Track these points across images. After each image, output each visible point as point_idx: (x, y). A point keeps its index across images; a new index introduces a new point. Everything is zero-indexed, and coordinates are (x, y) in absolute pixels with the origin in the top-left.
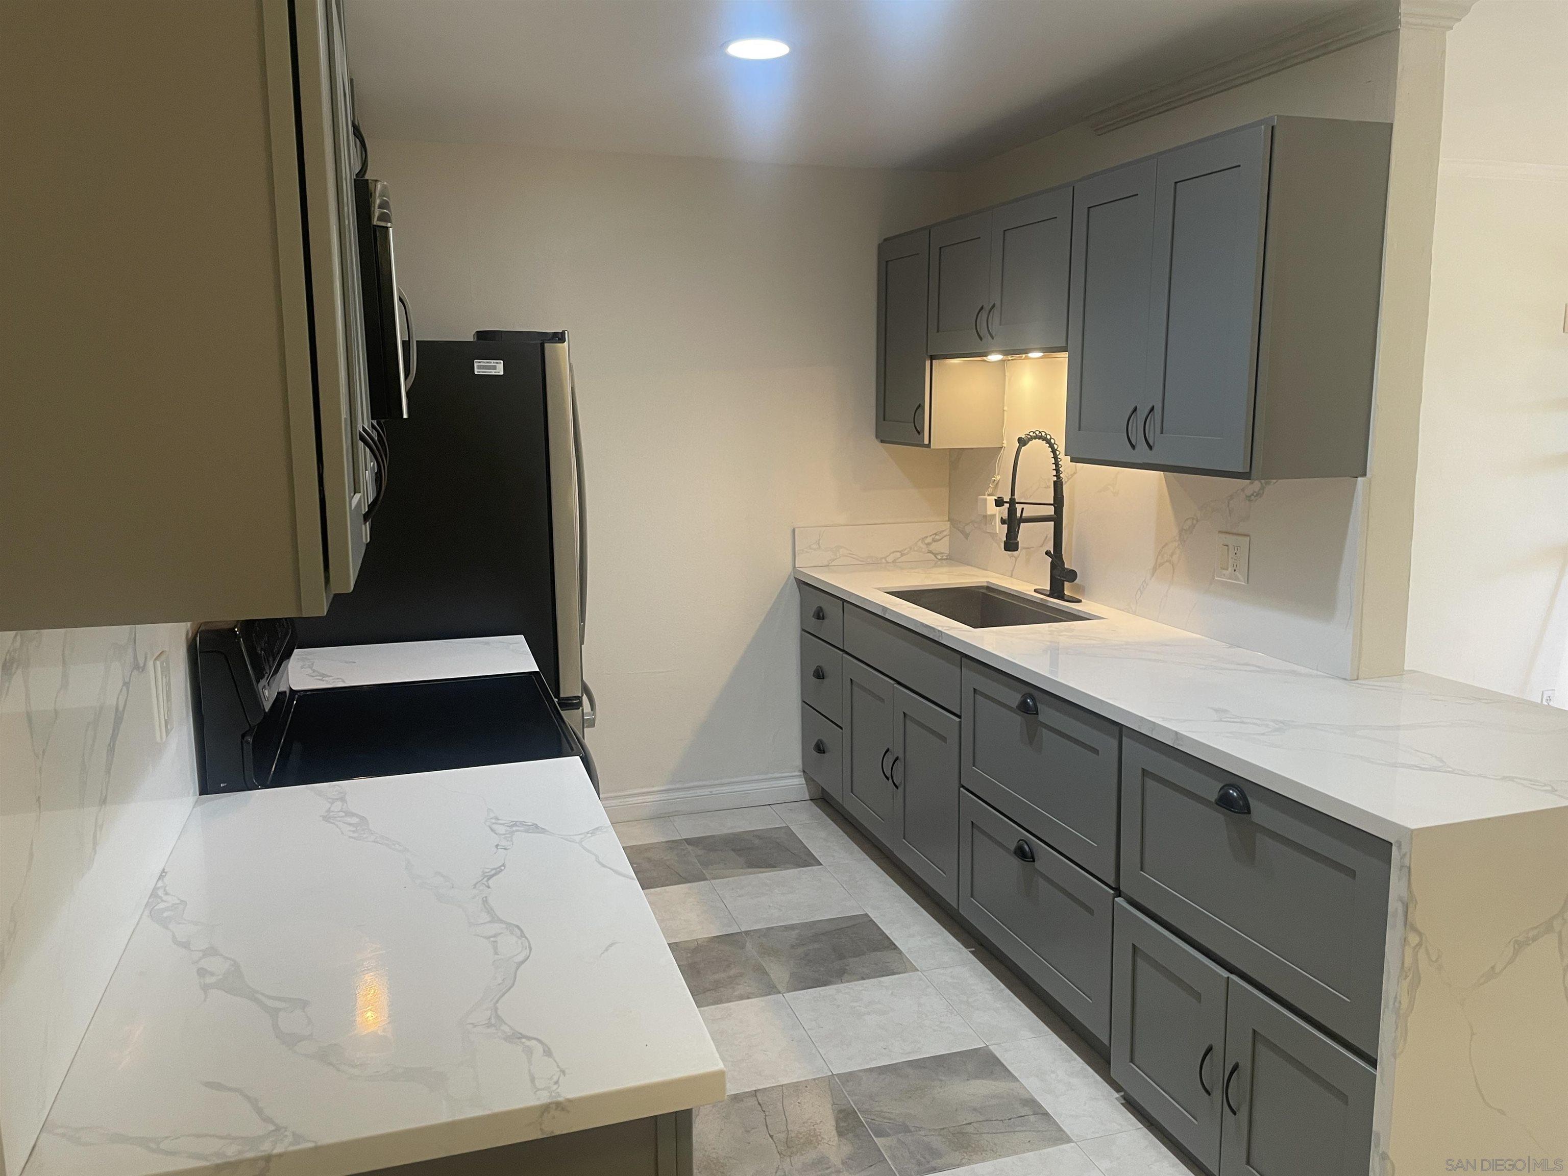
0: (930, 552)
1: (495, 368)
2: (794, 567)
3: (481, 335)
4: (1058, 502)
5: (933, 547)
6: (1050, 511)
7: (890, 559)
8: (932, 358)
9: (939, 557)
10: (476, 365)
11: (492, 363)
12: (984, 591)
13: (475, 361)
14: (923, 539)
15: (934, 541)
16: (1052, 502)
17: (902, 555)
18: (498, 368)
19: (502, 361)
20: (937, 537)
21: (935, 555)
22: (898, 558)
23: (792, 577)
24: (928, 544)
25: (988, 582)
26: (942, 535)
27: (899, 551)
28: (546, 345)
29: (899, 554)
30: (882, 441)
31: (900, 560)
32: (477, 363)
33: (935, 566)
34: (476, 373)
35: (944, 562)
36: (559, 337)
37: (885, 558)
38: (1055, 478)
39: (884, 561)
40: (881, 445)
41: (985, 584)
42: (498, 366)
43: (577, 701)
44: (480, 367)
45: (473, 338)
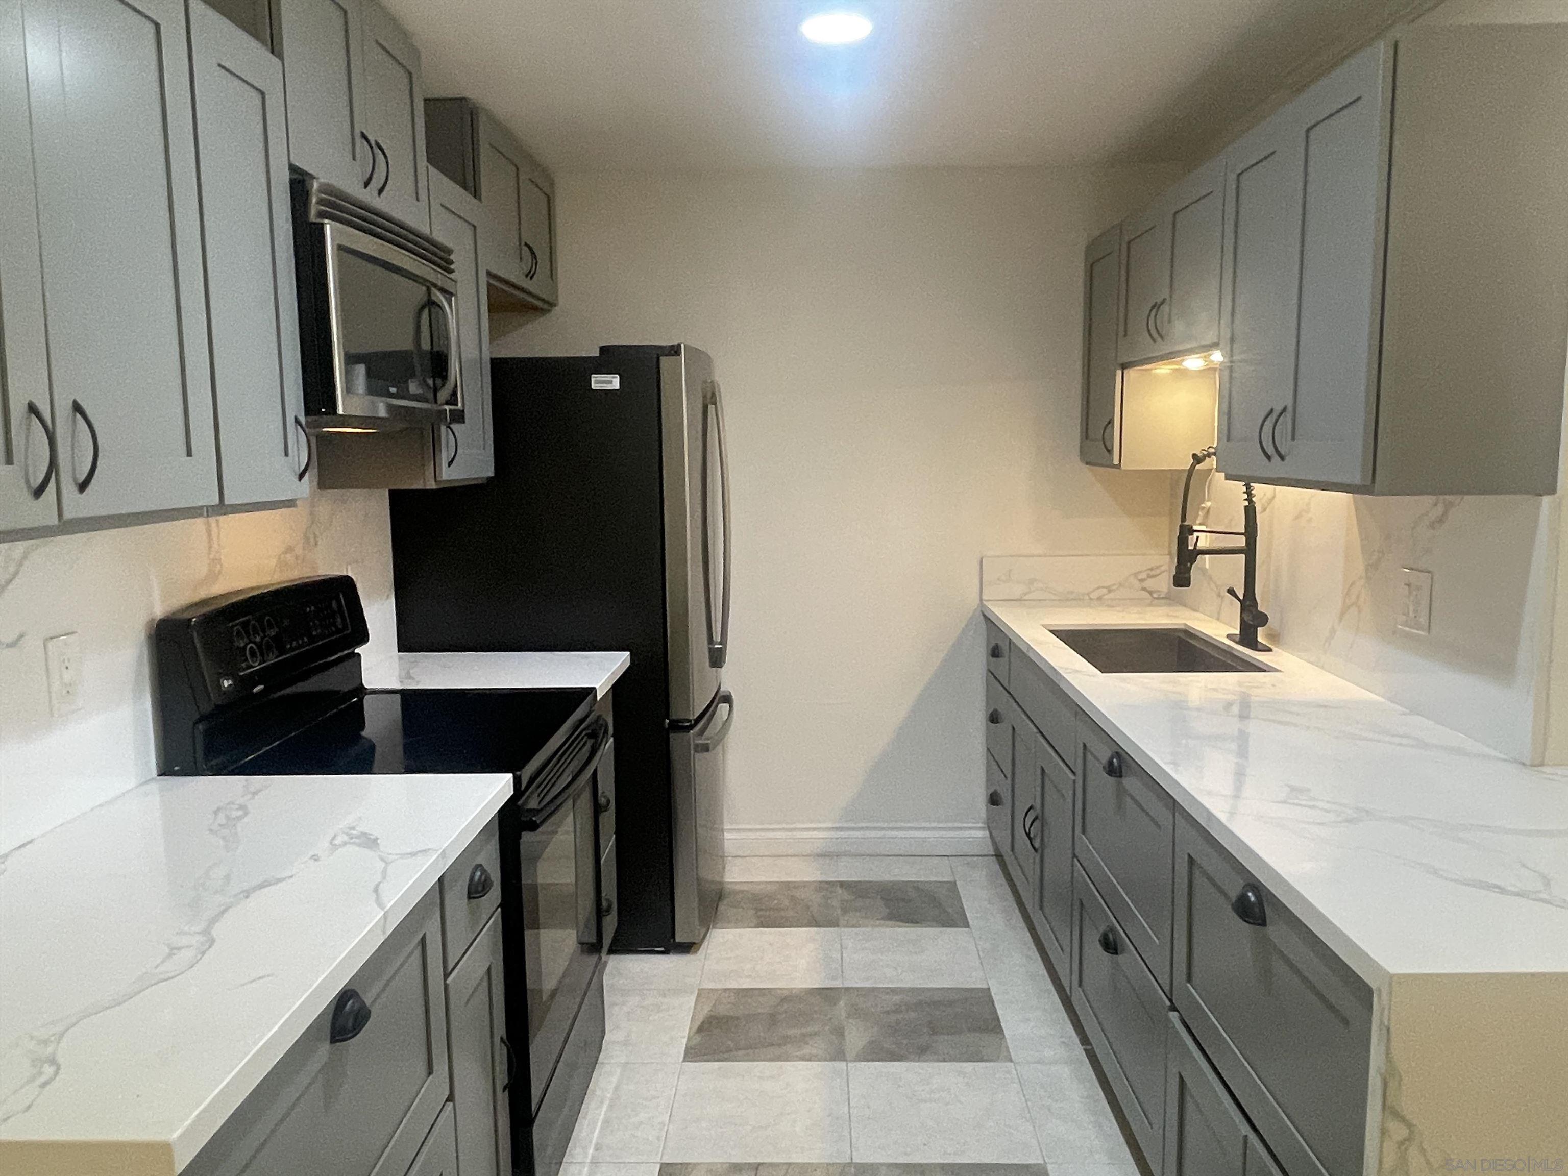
0: (1144, 589)
1: (611, 382)
2: (981, 600)
3: (603, 349)
4: (1251, 530)
5: (1149, 583)
6: (1241, 542)
7: (1094, 596)
8: (1124, 367)
9: (1155, 595)
10: (593, 380)
11: (608, 377)
12: (1182, 635)
13: (593, 375)
14: (1136, 575)
15: (1150, 576)
16: (1243, 531)
17: (1110, 591)
18: (613, 382)
19: (617, 376)
20: (1153, 573)
21: (1151, 593)
22: (1104, 595)
23: (978, 613)
24: (1142, 580)
25: (1185, 625)
26: (1158, 571)
27: (1103, 587)
28: (661, 358)
29: (1105, 591)
30: (1087, 464)
31: (1106, 597)
32: (594, 378)
33: (1150, 605)
34: (593, 387)
35: (1163, 601)
36: (675, 351)
37: (1088, 594)
38: (1246, 503)
39: (1087, 597)
40: (1086, 468)
41: (1183, 627)
42: (614, 380)
43: (688, 724)
44: (597, 382)
45: (596, 353)
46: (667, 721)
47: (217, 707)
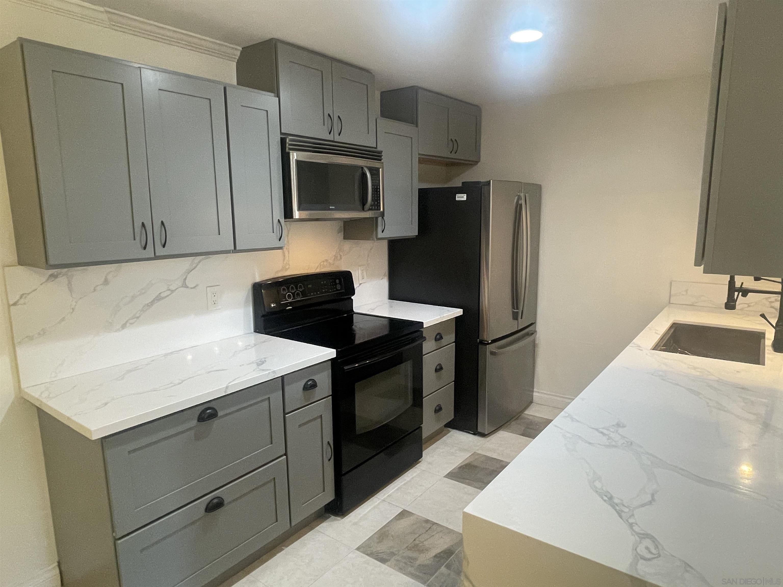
1: (463, 197)
2: (670, 303)
3: (463, 184)
10: (457, 196)
11: (462, 195)
19: (466, 195)
28: (483, 187)
32: (457, 195)
34: (457, 200)
36: (488, 183)
42: (464, 196)
43: (487, 342)
44: (458, 197)
45: (460, 185)
46: (478, 340)
47: (268, 313)
